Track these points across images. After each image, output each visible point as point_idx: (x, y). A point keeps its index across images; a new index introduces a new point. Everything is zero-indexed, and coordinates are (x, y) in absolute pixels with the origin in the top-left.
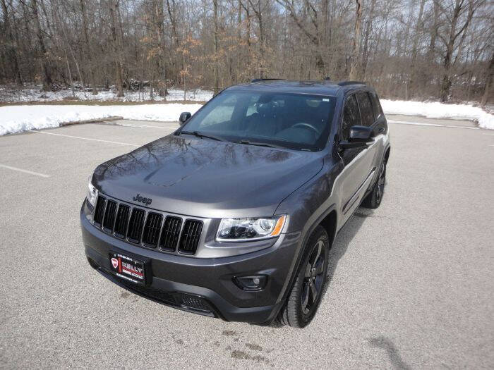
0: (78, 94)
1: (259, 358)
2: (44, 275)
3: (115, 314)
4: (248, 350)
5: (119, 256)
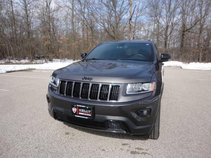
0: (11, 61)
1: (145, 153)
2: (22, 129)
3: (66, 141)
4: (137, 150)
5: (77, 106)
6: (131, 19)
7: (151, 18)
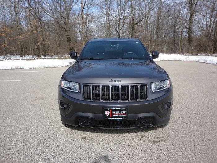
1: (164, 140)
5: (111, 108)
6: (83, 11)
7: (102, 10)
